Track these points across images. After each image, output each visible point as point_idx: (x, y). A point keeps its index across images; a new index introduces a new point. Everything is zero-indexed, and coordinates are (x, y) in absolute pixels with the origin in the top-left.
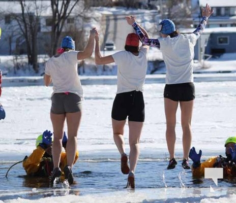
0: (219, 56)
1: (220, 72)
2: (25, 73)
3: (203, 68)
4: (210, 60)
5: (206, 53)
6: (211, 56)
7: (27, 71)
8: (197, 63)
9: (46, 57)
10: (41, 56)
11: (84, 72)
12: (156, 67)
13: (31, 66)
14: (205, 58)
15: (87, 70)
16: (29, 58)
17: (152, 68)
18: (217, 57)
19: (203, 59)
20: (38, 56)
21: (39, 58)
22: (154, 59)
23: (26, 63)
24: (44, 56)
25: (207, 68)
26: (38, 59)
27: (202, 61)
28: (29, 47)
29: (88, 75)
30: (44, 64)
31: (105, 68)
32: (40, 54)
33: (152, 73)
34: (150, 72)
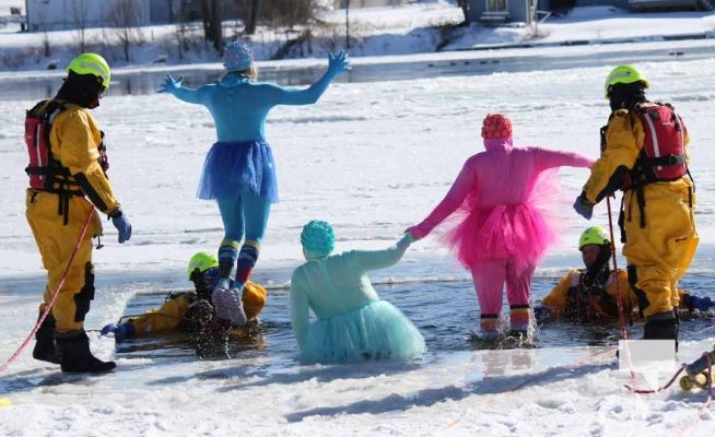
0: (565, 13)
1: (567, 44)
2: (200, 57)
3: (536, 36)
4: (547, 21)
5: (539, 8)
6: (549, 14)
7: (203, 52)
8: (523, 27)
9: (237, 26)
10: (228, 23)
11: (310, 51)
12: (446, 37)
13: (211, 44)
14: (539, 18)
15: (315, 48)
16: (206, 28)
17: (439, 40)
18: (562, 15)
19: (534, 19)
20: (223, 23)
21: (226, 26)
22: (443, 22)
23: (201, 38)
24: (233, 23)
25: (542, 37)
26: (223, 30)
27: (533, 23)
28: (205, 8)
29: (318, 57)
30: (234, 38)
31: (351, 43)
32: (225, 19)
33: (439, 49)
34: (434, 48)
